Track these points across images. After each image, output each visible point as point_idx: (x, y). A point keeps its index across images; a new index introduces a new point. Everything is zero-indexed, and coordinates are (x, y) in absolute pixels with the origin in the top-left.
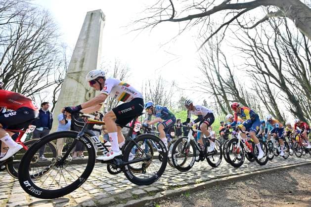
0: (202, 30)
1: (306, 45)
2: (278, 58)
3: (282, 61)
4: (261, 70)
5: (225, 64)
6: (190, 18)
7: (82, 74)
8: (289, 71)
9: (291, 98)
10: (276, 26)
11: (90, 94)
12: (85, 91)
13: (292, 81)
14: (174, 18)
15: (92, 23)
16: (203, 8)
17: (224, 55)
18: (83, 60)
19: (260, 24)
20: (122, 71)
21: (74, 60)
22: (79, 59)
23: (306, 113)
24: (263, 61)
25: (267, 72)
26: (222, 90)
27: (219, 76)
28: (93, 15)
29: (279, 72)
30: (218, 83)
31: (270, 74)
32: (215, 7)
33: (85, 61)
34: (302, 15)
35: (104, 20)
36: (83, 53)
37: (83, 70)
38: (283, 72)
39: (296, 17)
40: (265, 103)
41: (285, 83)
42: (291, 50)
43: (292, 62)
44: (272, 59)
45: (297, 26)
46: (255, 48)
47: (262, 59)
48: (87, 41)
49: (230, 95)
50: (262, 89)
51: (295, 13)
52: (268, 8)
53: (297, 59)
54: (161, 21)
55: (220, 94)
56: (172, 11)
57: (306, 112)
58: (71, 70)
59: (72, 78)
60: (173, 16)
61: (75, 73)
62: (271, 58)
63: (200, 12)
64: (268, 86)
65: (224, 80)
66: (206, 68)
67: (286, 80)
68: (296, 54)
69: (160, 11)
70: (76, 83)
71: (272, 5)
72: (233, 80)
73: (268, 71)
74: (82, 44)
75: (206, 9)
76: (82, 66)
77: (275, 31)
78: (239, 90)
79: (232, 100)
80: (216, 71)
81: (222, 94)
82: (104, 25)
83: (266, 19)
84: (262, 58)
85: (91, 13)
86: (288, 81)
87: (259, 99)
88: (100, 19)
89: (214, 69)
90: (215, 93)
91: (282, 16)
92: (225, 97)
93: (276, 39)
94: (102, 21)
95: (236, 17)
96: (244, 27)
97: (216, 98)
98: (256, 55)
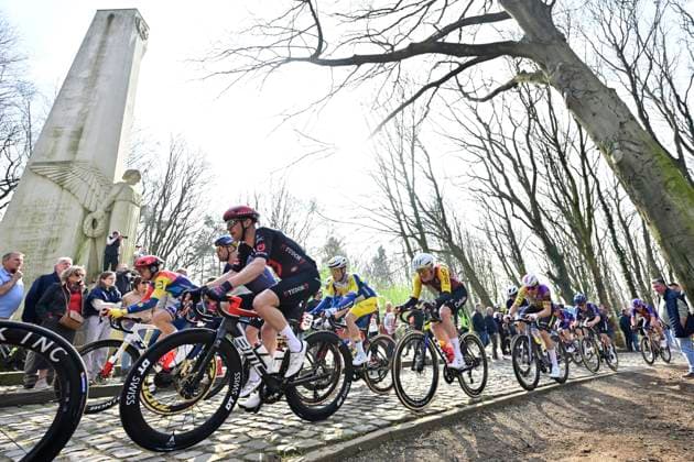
0: (383, 91)
1: (582, 147)
2: (531, 167)
3: (538, 175)
4: (497, 189)
5: (427, 171)
6: (358, 60)
7: (76, 169)
8: (550, 196)
9: (550, 250)
10: (531, 102)
11: (94, 222)
12: (81, 211)
13: (554, 216)
14: (321, 57)
15: (110, 40)
16: (387, 44)
17: (426, 152)
18: (79, 133)
19: (501, 93)
20: (189, 168)
21: (52, 130)
22: (68, 130)
23: (576, 280)
24: (502, 172)
25: (508, 194)
26: (419, 226)
27: (413, 196)
28: (114, 21)
29: (532, 195)
30: (409, 211)
31: (514, 200)
32: (412, 45)
33: (84, 135)
34: (579, 85)
35: (144, 37)
36: (79, 113)
37: (78, 157)
38: (538, 197)
39: (568, 87)
40: (502, 258)
41: (540, 219)
42: (554, 154)
43: (557, 178)
44: (520, 170)
45: (569, 106)
46: (489, 144)
47: (500, 168)
48: (93, 86)
49: (435, 238)
50: (499, 229)
51: (568, 80)
52: (518, 64)
53: (564, 173)
54: (289, 60)
55: (413, 236)
56: (317, 40)
57: (574, 277)
58: (43, 155)
59: (44, 176)
60: (319, 51)
61: (53, 163)
62: (518, 166)
63: (380, 51)
64: (509, 222)
65: (425, 206)
66: (386, 178)
67: (543, 212)
68: (564, 163)
69: (289, 35)
70: (57, 189)
71: (525, 57)
72: (441, 207)
73: (511, 192)
74: (78, 90)
75: (393, 47)
76: (74, 148)
77: (529, 113)
78: (452, 229)
79: (439, 248)
80: (408, 185)
81: (419, 236)
82: (145, 49)
83: (513, 85)
84: (502, 165)
85: (109, 13)
86: (545, 215)
87: (490, 249)
88: (134, 34)
89: (404, 180)
90: (403, 234)
91: (543, 82)
92: (423, 242)
93: (529, 128)
94: (138, 39)
95: (454, 73)
96: (469, 97)
97: (404, 243)
98: (489, 157)
